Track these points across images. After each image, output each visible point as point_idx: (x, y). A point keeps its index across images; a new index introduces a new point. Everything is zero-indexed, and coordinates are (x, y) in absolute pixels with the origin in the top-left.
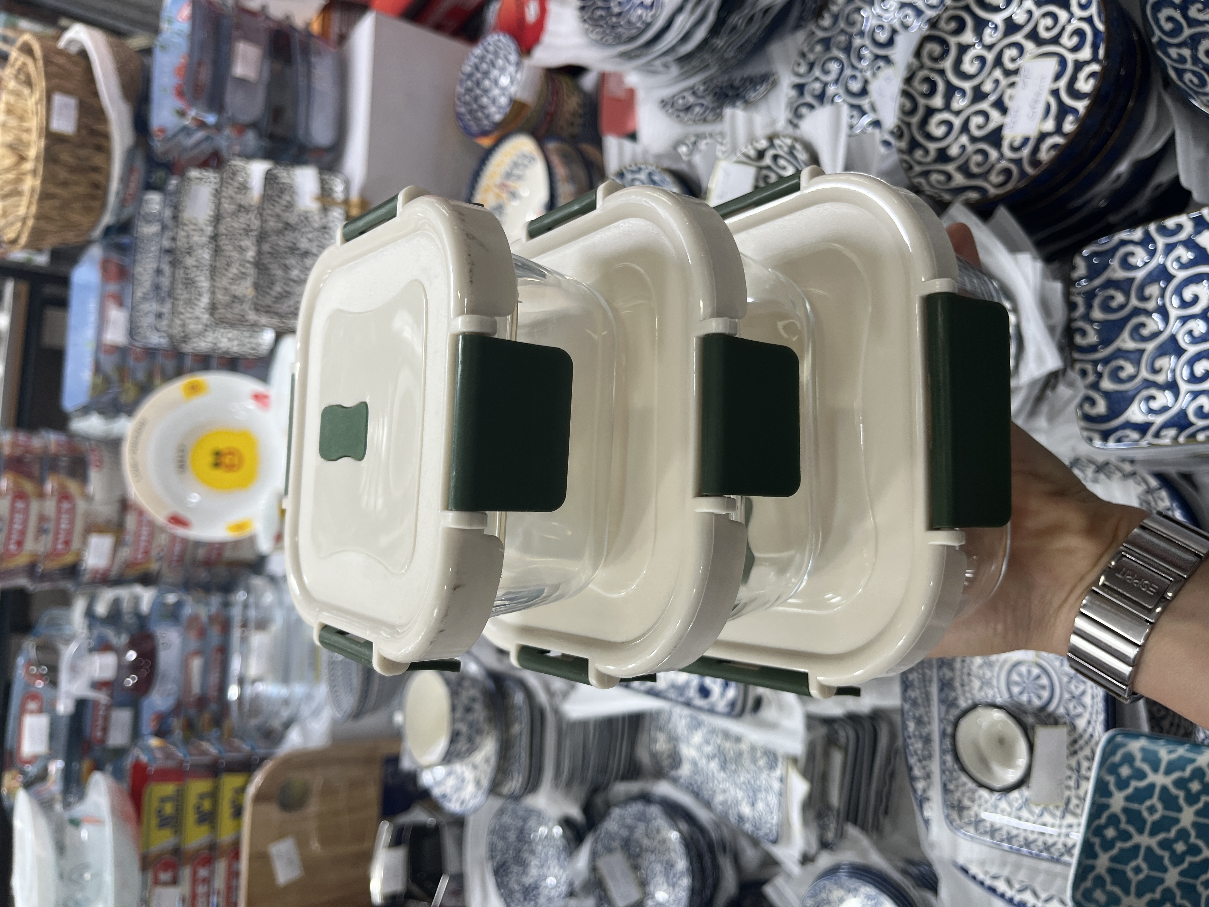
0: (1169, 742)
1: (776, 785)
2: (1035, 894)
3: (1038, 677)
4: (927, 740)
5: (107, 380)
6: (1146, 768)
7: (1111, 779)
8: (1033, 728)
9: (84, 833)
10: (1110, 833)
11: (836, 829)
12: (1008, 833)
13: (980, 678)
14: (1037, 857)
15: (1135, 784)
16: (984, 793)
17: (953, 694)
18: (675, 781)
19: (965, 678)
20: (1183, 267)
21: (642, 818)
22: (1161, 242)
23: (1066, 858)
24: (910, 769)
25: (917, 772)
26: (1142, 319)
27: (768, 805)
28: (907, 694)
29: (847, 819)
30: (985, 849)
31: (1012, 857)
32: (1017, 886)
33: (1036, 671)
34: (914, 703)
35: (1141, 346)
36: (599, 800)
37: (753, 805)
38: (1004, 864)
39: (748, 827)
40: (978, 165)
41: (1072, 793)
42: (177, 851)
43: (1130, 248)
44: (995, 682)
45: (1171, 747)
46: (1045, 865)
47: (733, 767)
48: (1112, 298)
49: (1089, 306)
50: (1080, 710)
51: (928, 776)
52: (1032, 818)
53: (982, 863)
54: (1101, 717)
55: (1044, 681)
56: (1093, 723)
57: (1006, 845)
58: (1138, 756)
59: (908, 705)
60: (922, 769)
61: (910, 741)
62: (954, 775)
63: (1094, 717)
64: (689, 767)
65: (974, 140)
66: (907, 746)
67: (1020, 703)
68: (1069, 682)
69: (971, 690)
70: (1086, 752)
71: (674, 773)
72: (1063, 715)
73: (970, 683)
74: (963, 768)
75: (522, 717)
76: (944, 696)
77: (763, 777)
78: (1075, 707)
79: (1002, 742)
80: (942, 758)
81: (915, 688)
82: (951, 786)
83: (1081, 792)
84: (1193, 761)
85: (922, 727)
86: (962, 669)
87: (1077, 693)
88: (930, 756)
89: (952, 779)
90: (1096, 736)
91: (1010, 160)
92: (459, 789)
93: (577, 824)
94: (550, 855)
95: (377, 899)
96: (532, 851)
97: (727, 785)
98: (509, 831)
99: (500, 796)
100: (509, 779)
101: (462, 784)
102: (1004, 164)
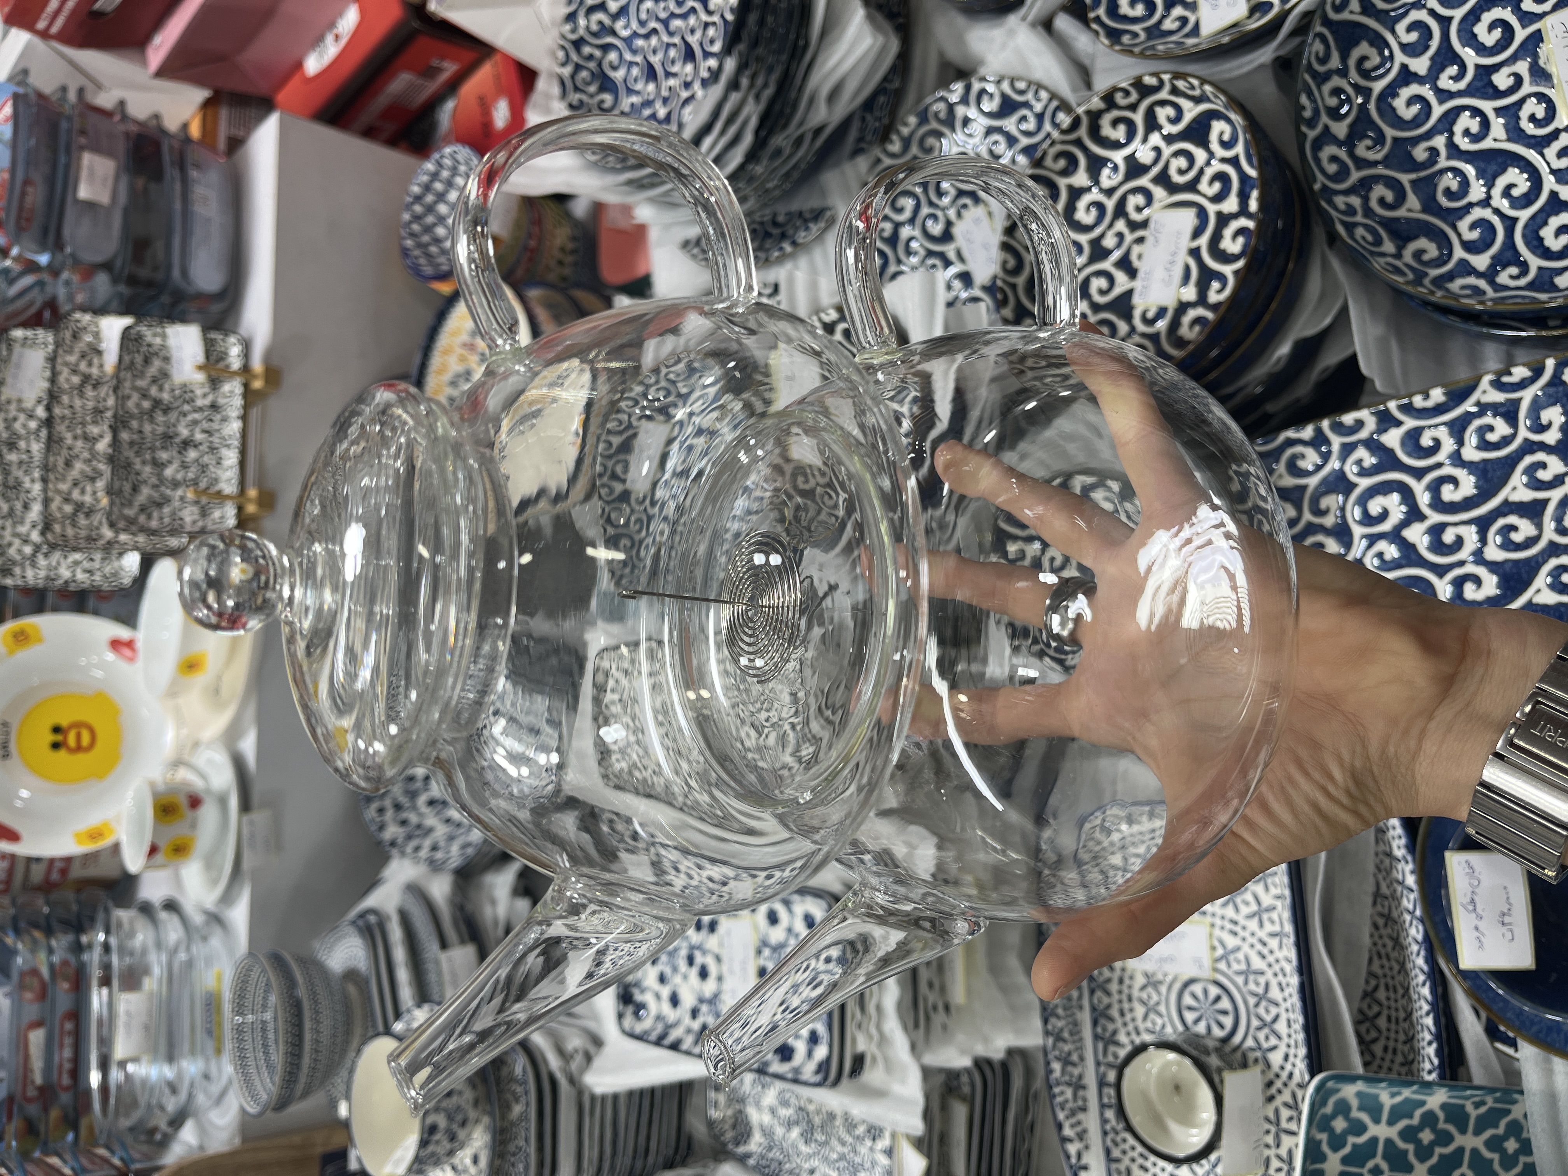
0: (1392, 1083)
1: (883, 1160)
3: (1218, 999)
4: (1078, 1086)
6: (1364, 1117)
7: (1323, 1137)
8: (1220, 1070)
13: (1143, 1002)
15: (1352, 1140)
16: (1161, 1163)
19: (1126, 1006)
20: (1364, 472)
22: (1336, 441)
24: (1060, 1126)
25: (1068, 1132)
28: (1050, 1027)
33: (1214, 991)
34: (1059, 1038)
41: (1272, 1152)
43: (1299, 449)
44: (1162, 1009)
45: (1395, 1090)
47: (821, 1137)
50: (1273, 1041)
51: (1082, 1136)
54: (1302, 1051)
55: (1225, 1004)
56: (1292, 1059)
58: (1354, 1103)
59: (1050, 1041)
60: (1073, 1126)
61: (1057, 1090)
62: (1118, 1139)
63: (1292, 1051)
64: (762, 1140)
65: (1096, 308)
66: (1054, 1096)
67: (1197, 1036)
68: (1257, 1005)
69: (1133, 1020)
70: (1286, 1097)
71: (741, 1150)
72: (1252, 1049)
73: (1131, 1010)
74: (1130, 1128)
75: (526, 1093)
76: (1099, 1030)
77: (863, 1150)
78: (1267, 1038)
79: (1177, 1088)
80: (1102, 1114)
81: (1058, 1017)
82: (1116, 1153)
83: (1283, 1152)
84: (1423, 1103)
85: (1069, 1068)
86: (1120, 992)
87: (1268, 1018)
88: (1084, 1109)
89: (1116, 1144)
90: (1297, 1078)
91: (1144, 335)
97: (815, 1163)
102: (1137, 340)
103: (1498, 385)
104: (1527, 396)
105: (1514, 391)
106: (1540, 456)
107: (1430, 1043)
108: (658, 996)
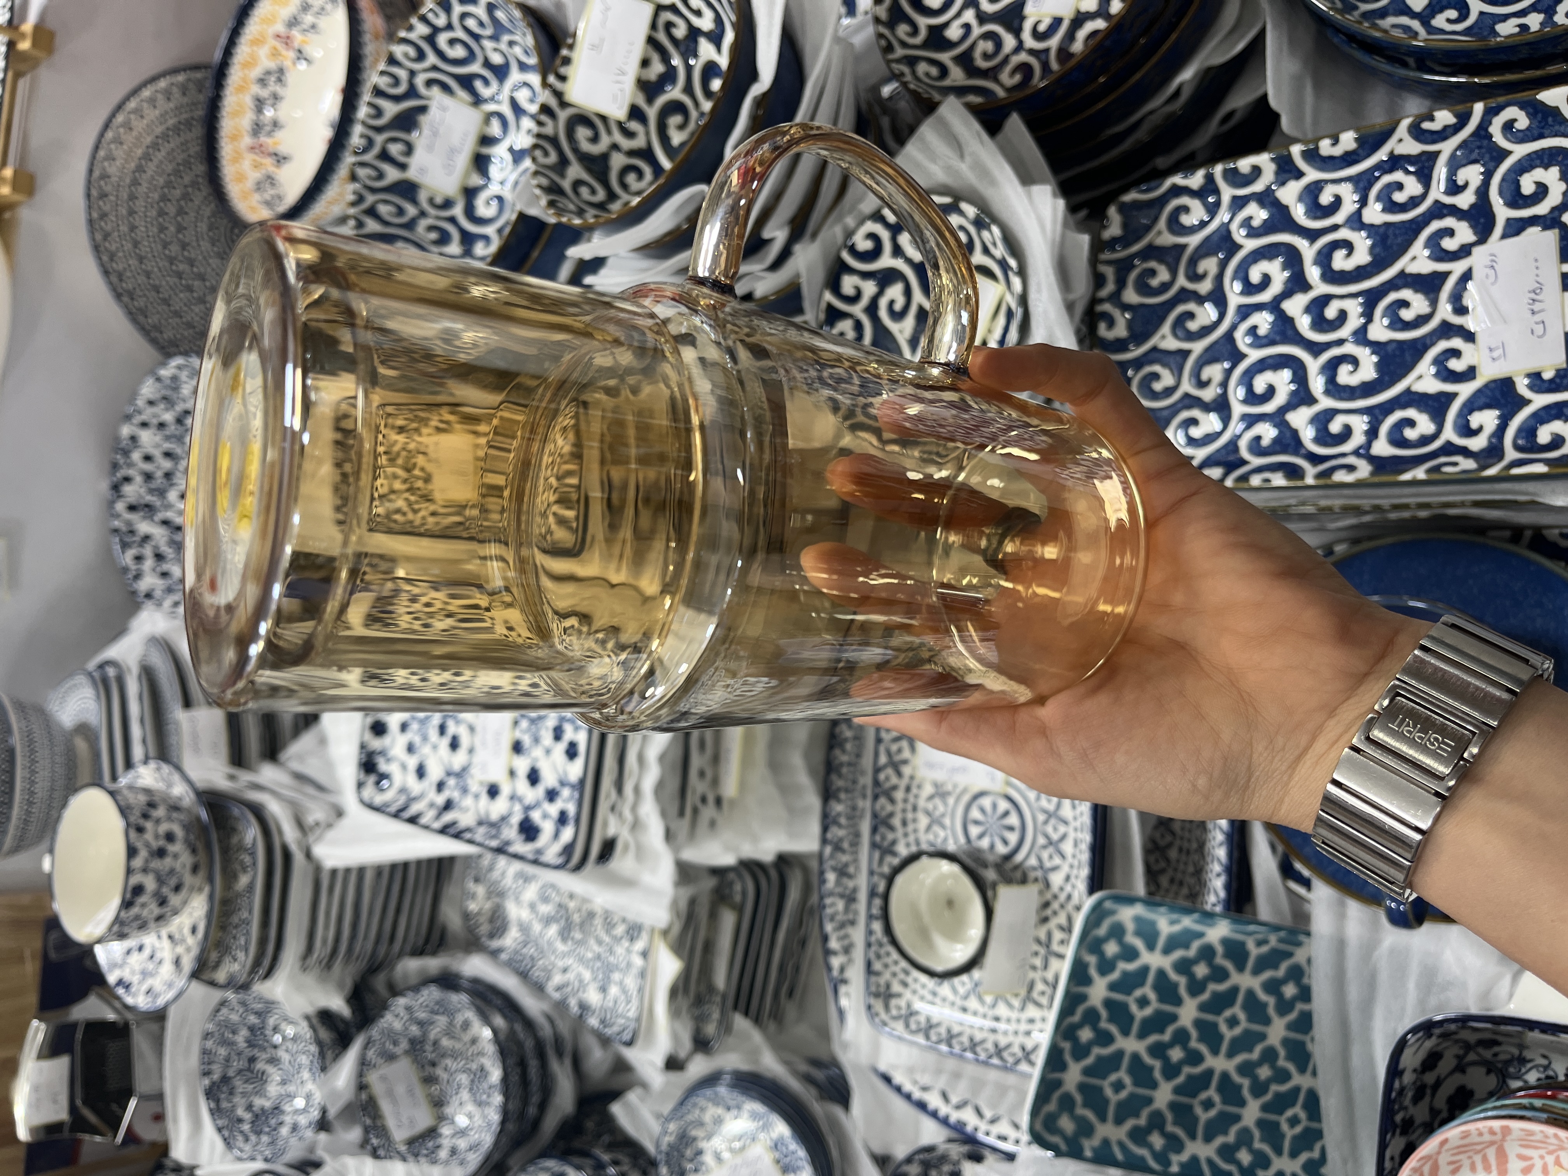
0: (1173, 909)
1: (638, 961)
2: (979, 1113)
3: (1006, 814)
4: (850, 899)
6: (1139, 944)
7: (1092, 960)
8: (994, 886)
10: (1086, 1034)
11: (720, 1022)
12: (949, 1031)
13: (928, 813)
14: (985, 1063)
15: (1124, 966)
16: (923, 978)
17: (890, 836)
18: (494, 954)
19: (910, 816)
20: (1253, 233)
21: (442, 1008)
22: (1227, 193)
23: (1024, 1067)
24: (825, 939)
25: (834, 944)
26: (1191, 306)
27: (624, 991)
28: (829, 836)
29: (735, 1008)
30: (915, 1052)
31: (951, 1064)
32: (955, 1099)
33: (1003, 805)
34: (838, 847)
35: (1185, 346)
36: (379, 982)
37: (603, 989)
38: (939, 1071)
39: (593, 1022)
40: (986, 56)
41: (1037, 976)
43: (1185, 200)
44: (947, 821)
45: (1175, 916)
46: (993, 1075)
47: (578, 935)
48: (1153, 273)
49: (1121, 283)
50: (1057, 861)
51: (847, 950)
52: (981, 1009)
53: (911, 1071)
54: (1085, 872)
55: (1013, 820)
56: (1073, 880)
57: (944, 1048)
58: (1130, 927)
59: (828, 850)
60: (841, 939)
61: (828, 901)
62: (882, 951)
63: (1075, 872)
64: (518, 935)
65: (982, 18)
66: (824, 907)
67: (979, 851)
68: (1046, 822)
69: (915, 831)
70: (1062, 919)
71: (495, 944)
72: (1034, 869)
73: (915, 820)
74: (894, 942)
75: (254, 864)
76: (878, 838)
77: (620, 950)
78: (1051, 857)
79: (950, 903)
80: (868, 925)
81: (840, 826)
82: (877, 966)
83: (1050, 976)
84: (1201, 935)
85: (845, 880)
86: (905, 801)
87: (1055, 837)
88: (853, 923)
89: (878, 957)
90: (1075, 900)
91: (1032, 52)
92: (145, 974)
93: (342, 1019)
94: (300, 1066)
95: (23, 1133)
96: (273, 1061)
97: (569, 961)
98: (234, 1032)
99: (212, 984)
100: (227, 959)
101: (151, 966)
102: (1023, 57)
103: (1416, 132)
104: (1447, 147)
105: (1434, 142)
106: (1449, 222)
107: (1218, 875)
108: (404, 767)
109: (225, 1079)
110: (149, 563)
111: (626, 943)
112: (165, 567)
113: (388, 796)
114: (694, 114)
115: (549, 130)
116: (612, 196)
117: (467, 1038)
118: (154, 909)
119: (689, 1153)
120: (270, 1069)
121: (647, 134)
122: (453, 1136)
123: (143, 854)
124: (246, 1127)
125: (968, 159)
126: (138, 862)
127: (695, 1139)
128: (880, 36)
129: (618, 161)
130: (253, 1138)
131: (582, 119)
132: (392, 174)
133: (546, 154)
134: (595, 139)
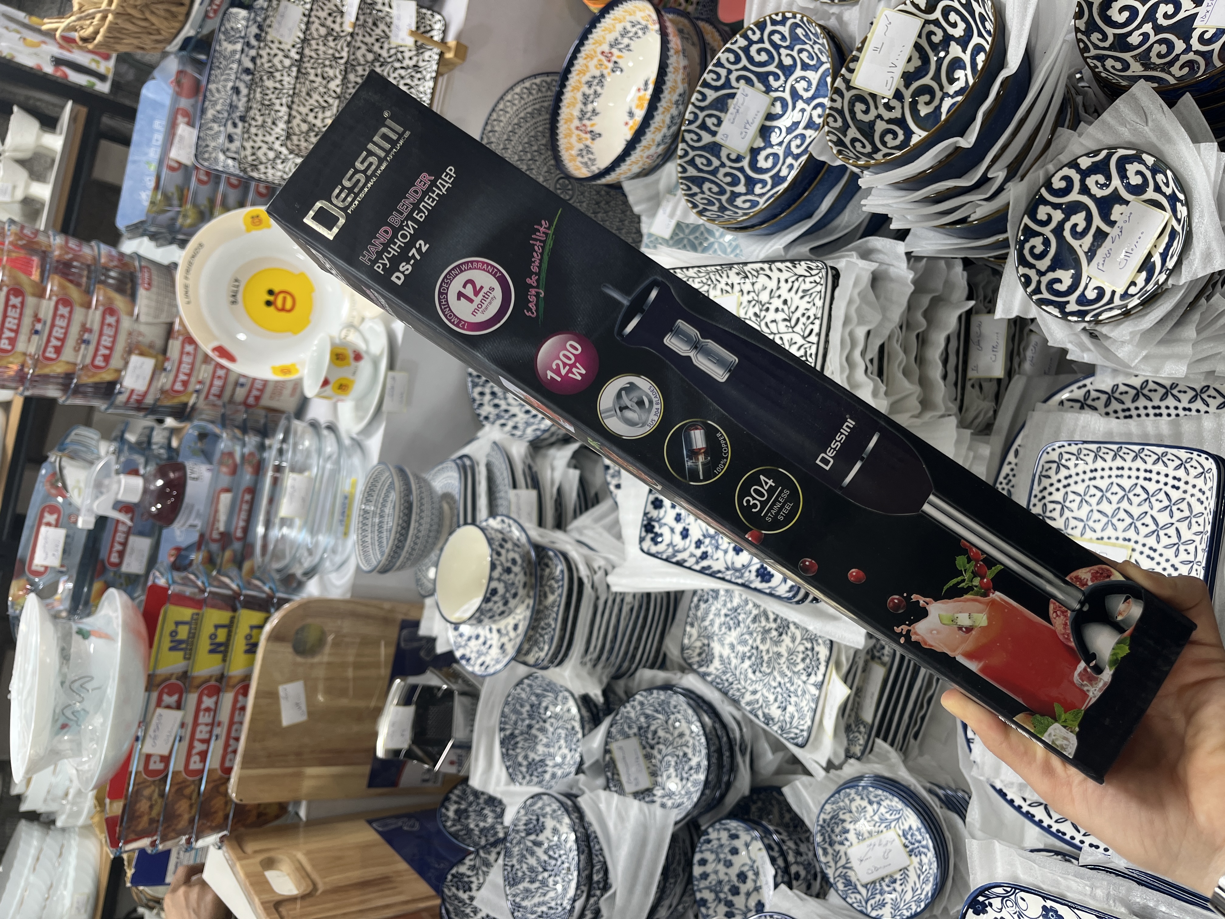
1: (813, 690)
5: (167, 198)
9: (93, 645)
11: (865, 744)
18: (703, 676)
21: (662, 710)
27: (800, 711)
29: (878, 734)
36: (620, 686)
37: (783, 708)
39: (775, 728)
40: (1161, 55)
42: (185, 675)
47: (766, 670)
53: (1023, 789)
64: (720, 666)
65: (1159, 29)
71: (703, 669)
75: (560, 587)
91: (1197, 52)
92: (480, 654)
93: (596, 705)
94: (559, 737)
95: (380, 753)
96: (542, 730)
97: (758, 686)
98: (522, 706)
99: (525, 663)
100: (536, 649)
101: (484, 649)
102: (1191, 56)
108: (672, 530)
109: (512, 736)
110: (488, 397)
111: (804, 677)
112: (496, 401)
113: (661, 548)
114: (939, 94)
115: (838, 105)
116: (876, 150)
117: (676, 733)
118: (499, 607)
119: (837, 830)
120: (540, 736)
121: (903, 108)
122: (663, 797)
123: (499, 569)
124: (524, 769)
125: (1150, 123)
126: (496, 574)
127: (844, 821)
128: (1079, 41)
129: (880, 126)
130: (528, 778)
131: (860, 98)
132: (707, 138)
133: (836, 121)
134: (866, 112)
